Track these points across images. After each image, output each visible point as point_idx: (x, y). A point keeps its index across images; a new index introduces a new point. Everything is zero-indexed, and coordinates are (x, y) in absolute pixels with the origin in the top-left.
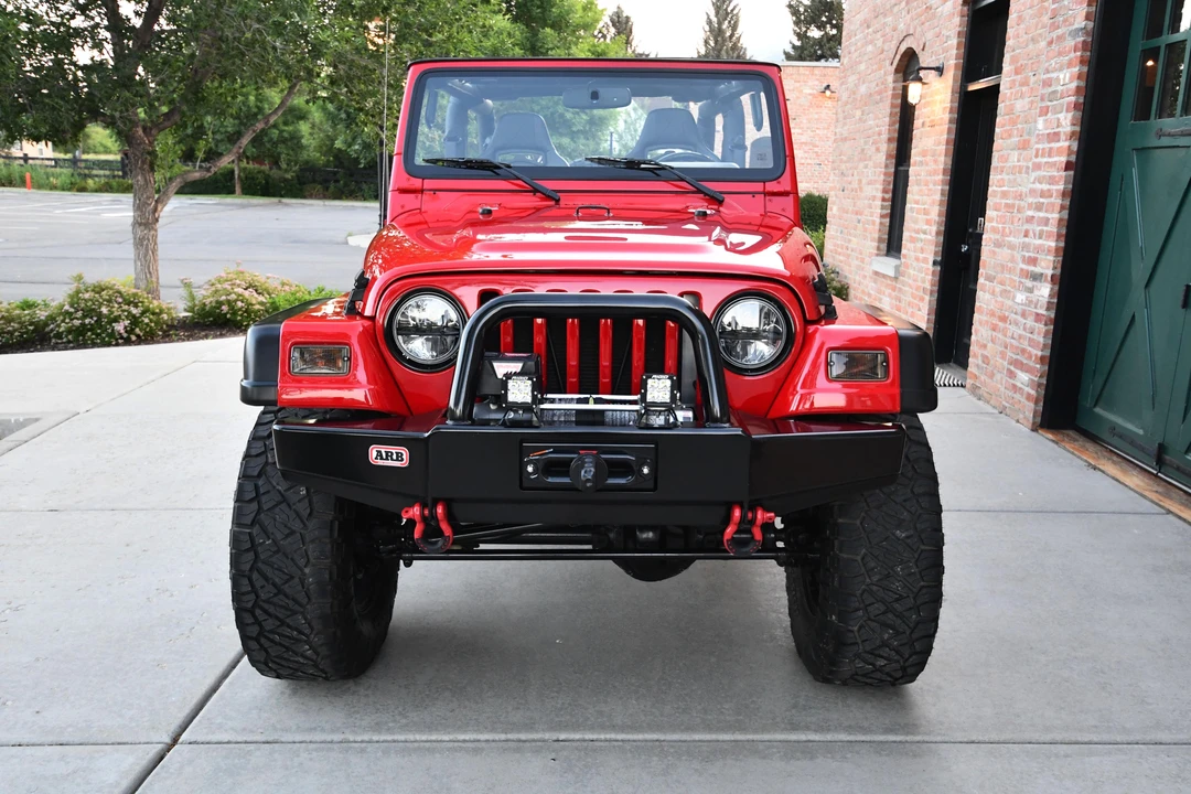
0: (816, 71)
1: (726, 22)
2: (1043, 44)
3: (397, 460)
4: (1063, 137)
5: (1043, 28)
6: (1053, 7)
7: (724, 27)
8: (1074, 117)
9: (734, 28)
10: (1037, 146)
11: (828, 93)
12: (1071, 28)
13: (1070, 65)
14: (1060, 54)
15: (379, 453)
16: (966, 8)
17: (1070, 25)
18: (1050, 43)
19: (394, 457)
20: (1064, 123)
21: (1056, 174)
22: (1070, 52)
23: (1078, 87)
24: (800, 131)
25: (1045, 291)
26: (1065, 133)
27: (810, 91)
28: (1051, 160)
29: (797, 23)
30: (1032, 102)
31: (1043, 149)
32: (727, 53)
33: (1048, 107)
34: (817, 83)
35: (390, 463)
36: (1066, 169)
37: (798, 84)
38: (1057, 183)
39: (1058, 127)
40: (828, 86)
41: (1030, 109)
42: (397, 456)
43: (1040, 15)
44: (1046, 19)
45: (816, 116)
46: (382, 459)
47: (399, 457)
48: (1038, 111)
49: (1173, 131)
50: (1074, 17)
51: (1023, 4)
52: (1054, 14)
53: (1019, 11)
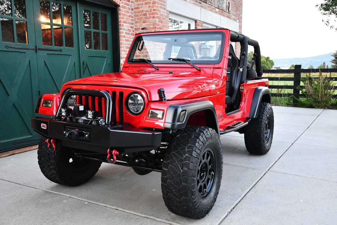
49: (16, 47)
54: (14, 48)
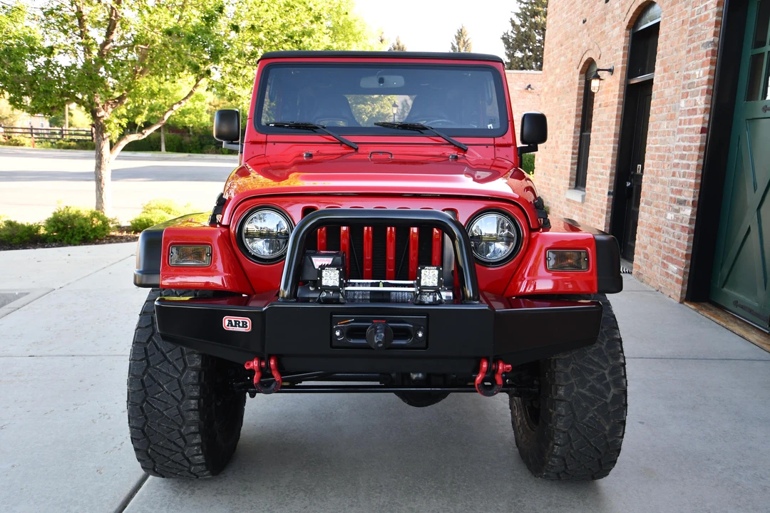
0: (522, 76)
2: (684, 52)
3: (243, 327)
4: (699, 112)
5: (683, 42)
6: (691, 28)
8: (706, 99)
10: (680, 118)
11: (529, 89)
12: (703, 42)
13: (703, 65)
14: (695, 58)
15: (230, 321)
16: (628, 32)
17: (703, 40)
18: (689, 52)
19: (241, 325)
20: (699, 103)
21: (694, 135)
22: (703, 57)
23: (709, 79)
25: (688, 212)
26: (700, 109)
27: (519, 89)
28: (690, 127)
30: (676, 90)
31: (685, 120)
33: (688, 93)
34: (522, 83)
35: (237, 329)
36: (701, 133)
37: (511, 84)
38: (695, 141)
39: (695, 105)
40: (529, 86)
41: (675, 94)
42: (243, 324)
43: (681, 33)
44: (685, 37)
45: (522, 104)
46: (232, 326)
47: (244, 325)
48: (681, 95)
50: (706, 35)
51: (669, 28)
52: (691, 33)
53: (666, 32)
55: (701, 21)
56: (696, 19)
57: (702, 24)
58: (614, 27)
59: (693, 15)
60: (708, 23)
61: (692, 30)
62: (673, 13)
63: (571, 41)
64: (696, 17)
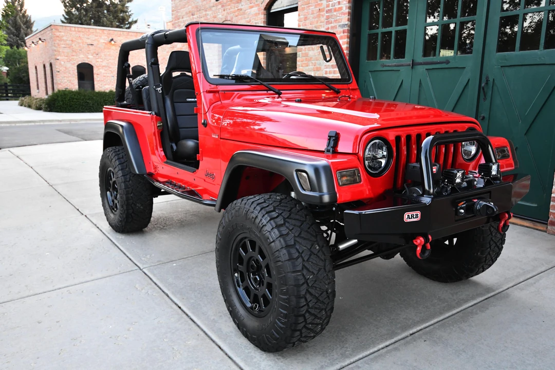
0: (105, 32)
1: (17, 3)
3: (416, 218)
5: (321, 23)
6: (327, 15)
7: (16, 5)
9: (22, 5)
10: (325, 70)
11: (113, 42)
12: (339, 24)
15: (408, 216)
16: (265, 12)
17: (339, 22)
22: (341, 33)
23: (347, 47)
24: (101, 60)
27: (103, 41)
29: (65, 6)
31: (330, 71)
32: (20, 18)
34: (106, 37)
35: (412, 220)
37: (97, 38)
40: (112, 40)
42: (416, 216)
43: (319, 16)
44: (323, 19)
45: (108, 53)
46: (409, 218)
49: (390, 64)
50: (341, 20)
51: (307, 12)
52: (328, 18)
53: (305, 15)
54: (389, 66)
55: (335, 10)
56: (331, 9)
57: (337, 12)
58: (252, 7)
59: (328, 6)
60: (342, 12)
61: (329, 16)
62: (309, 3)
63: (204, 13)
64: (330, 8)
